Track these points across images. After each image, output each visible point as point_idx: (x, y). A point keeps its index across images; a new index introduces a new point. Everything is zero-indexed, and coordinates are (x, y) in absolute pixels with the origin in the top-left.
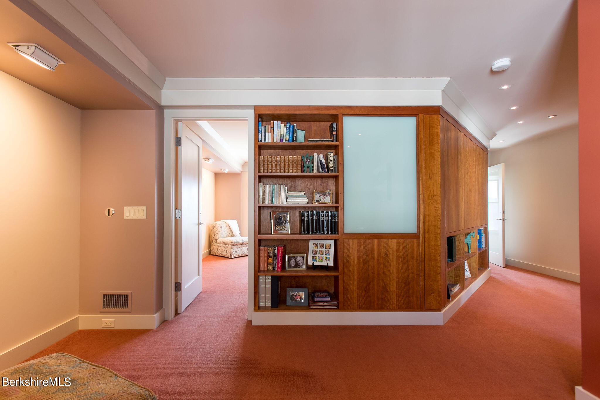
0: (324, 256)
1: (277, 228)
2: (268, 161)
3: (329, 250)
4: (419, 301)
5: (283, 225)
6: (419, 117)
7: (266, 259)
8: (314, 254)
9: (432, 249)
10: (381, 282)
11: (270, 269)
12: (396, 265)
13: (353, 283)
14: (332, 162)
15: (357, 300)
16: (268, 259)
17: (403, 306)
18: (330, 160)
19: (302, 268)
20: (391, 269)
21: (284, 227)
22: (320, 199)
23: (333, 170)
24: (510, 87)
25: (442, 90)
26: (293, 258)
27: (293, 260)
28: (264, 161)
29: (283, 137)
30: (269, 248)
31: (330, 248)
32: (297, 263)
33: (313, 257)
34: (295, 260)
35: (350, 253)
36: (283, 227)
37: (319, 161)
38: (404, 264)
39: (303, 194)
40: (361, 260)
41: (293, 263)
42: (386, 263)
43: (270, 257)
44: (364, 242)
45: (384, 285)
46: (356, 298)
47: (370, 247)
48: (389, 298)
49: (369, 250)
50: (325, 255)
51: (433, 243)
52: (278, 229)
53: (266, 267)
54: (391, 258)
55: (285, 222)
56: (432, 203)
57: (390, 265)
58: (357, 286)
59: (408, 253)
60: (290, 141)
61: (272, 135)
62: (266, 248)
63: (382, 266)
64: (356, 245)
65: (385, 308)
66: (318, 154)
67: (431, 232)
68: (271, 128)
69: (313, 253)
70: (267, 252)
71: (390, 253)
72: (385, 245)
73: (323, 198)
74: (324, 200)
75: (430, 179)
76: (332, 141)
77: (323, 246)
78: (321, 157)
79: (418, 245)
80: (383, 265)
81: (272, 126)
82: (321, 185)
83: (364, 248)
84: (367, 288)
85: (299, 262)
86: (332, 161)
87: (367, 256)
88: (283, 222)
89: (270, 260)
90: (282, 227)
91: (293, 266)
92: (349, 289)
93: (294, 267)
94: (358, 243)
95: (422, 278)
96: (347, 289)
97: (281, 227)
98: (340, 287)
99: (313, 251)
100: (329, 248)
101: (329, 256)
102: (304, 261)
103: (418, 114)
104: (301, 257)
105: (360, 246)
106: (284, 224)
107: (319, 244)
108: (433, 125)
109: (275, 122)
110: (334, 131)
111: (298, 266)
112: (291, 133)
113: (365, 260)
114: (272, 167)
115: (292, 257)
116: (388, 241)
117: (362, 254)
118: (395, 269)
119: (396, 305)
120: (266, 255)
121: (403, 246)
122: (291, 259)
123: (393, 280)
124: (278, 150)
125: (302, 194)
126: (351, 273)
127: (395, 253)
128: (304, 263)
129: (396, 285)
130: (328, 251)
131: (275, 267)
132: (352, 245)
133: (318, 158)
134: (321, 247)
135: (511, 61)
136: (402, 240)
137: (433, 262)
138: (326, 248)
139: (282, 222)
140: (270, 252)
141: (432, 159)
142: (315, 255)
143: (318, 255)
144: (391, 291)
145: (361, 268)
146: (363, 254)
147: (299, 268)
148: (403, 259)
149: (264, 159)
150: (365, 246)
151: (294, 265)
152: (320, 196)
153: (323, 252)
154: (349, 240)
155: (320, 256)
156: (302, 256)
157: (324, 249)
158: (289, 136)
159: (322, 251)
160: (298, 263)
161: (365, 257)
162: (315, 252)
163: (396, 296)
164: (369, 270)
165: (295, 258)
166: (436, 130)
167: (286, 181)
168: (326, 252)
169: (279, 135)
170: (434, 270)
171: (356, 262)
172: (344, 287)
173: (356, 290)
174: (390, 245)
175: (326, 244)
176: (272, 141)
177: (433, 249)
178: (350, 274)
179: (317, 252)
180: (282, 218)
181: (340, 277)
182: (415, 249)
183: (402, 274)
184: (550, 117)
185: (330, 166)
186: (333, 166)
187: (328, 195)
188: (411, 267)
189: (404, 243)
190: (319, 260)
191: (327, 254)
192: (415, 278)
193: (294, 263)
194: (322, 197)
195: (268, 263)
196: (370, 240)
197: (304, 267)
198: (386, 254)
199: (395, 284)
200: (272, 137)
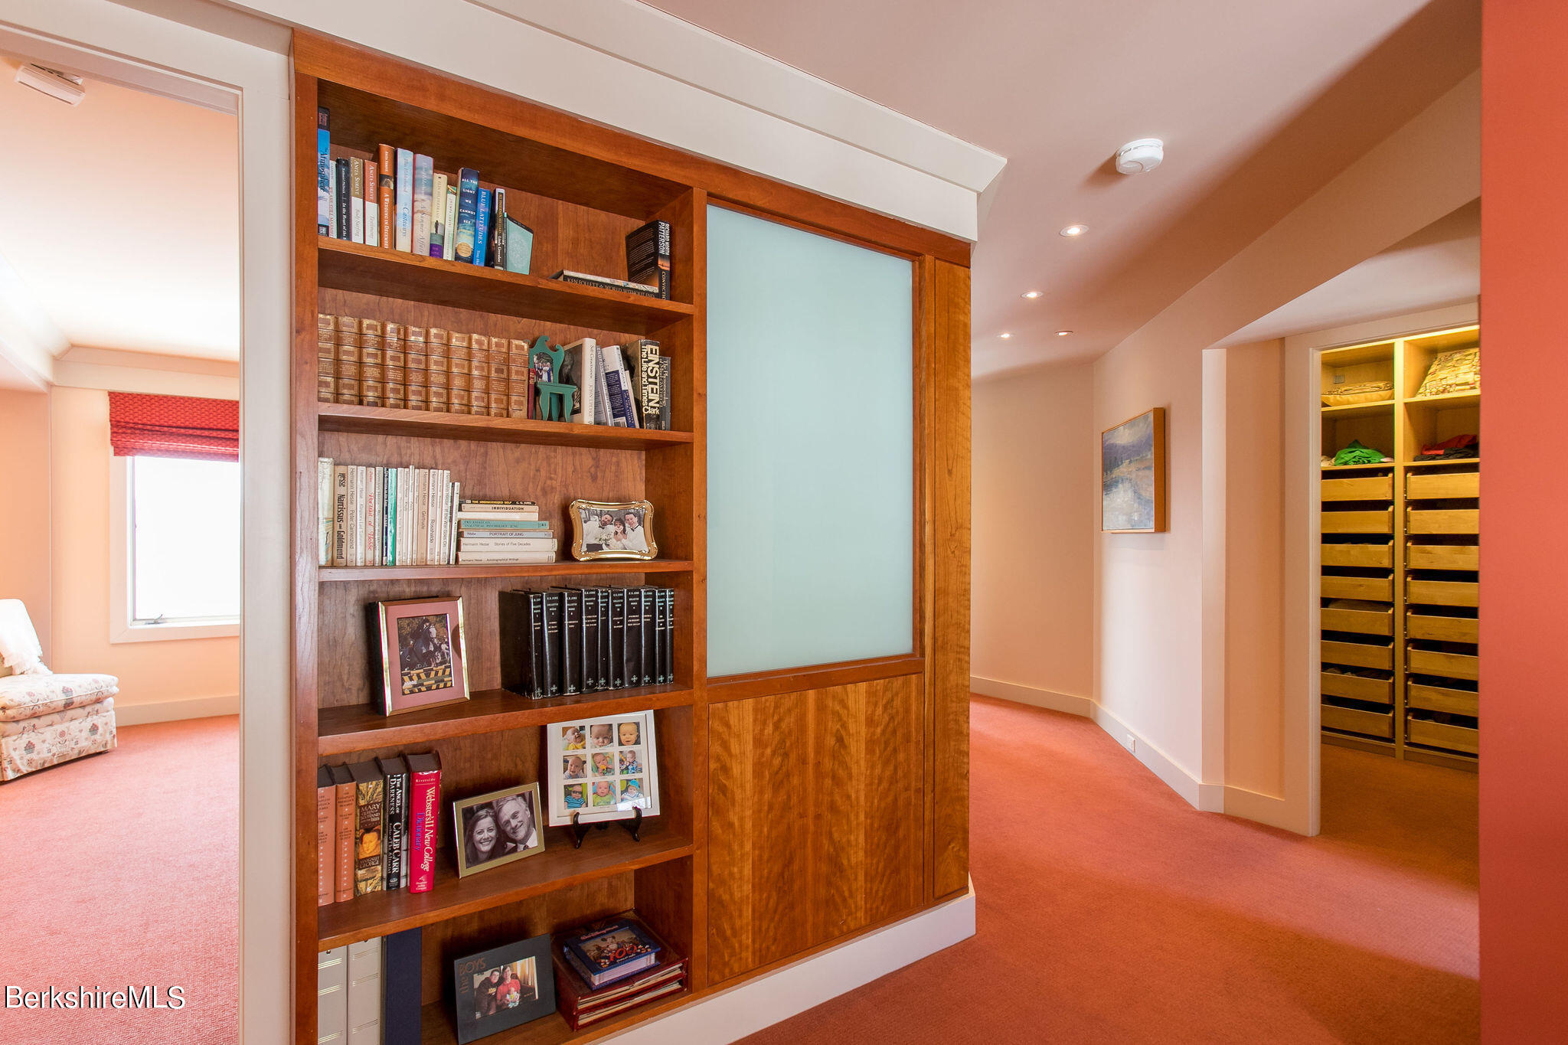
0: (617, 778)
1: (411, 679)
2: (360, 345)
3: (635, 748)
4: (921, 879)
5: (437, 665)
6: (921, 264)
7: (346, 845)
8: (574, 776)
9: (952, 701)
10: (826, 842)
11: (369, 890)
12: (867, 770)
13: (741, 872)
14: (656, 384)
15: (754, 934)
16: (359, 841)
17: (882, 908)
18: (649, 377)
19: (526, 847)
20: (853, 791)
21: (440, 674)
22: (604, 537)
23: (658, 416)
24: (1086, 231)
25: (979, 195)
26: (482, 813)
27: (485, 823)
28: (338, 344)
29: (443, 238)
30: (363, 786)
31: (637, 742)
32: (504, 832)
33: (568, 791)
34: (496, 818)
35: (730, 755)
36: (437, 673)
37: (602, 374)
38: (886, 763)
39: (535, 517)
40: (768, 776)
41: (486, 835)
42: (840, 771)
43: (368, 831)
44: (776, 707)
45: (832, 850)
46: (750, 928)
47: (792, 720)
48: (846, 894)
49: (790, 732)
50: (622, 771)
51: (953, 678)
52: (414, 686)
53: (346, 882)
54: (853, 750)
55: (444, 646)
56: (953, 552)
57: (850, 777)
58: (754, 879)
59: (896, 723)
60: (479, 262)
61: (386, 215)
62: (348, 788)
63: (828, 782)
64: (751, 720)
65: (836, 933)
66: (601, 344)
67: (949, 647)
68: (380, 178)
69: (565, 770)
70: (353, 807)
71: (851, 732)
72: (838, 708)
73: (616, 533)
74: (624, 541)
75: (950, 472)
76: (658, 296)
77: (606, 735)
78: (613, 357)
79: (921, 692)
80: (830, 782)
81: (386, 169)
82: (594, 478)
83: (777, 726)
84: (783, 878)
85: (514, 823)
86: (657, 381)
87: (786, 755)
88: (438, 648)
89: (371, 844)
90: (433, 673)
91: (486, 848)
92: (726, 897)
93: (493, 854)
94: (756, 710)
95: (928, 798)
96: (721, 902)
97: (428, 675)
98: (695, 900)
99: (566, 762)
100: (633, 738)
101: (637, 776)
102: (532, 812)
103: (919, 255)
104: (520, 799)
105: (764, 723)
106: (443, 655)
107: (587, 729)
108: (956, 300)
109: (405, 156)
110: (663, 256)
111: (511, 845)
112: (483, 228)
113: (777, 773)
114: (383, 381)
115: (482, 807)
116: (846, 689)
117: (769, 751)
118: (862, 786)
119: (866, 912)
120: (348, 824)
121: (884, 701)
122: (479, 818)
123: (858, 824)
124: (400, 301)
125: (530, 514)
126: (734, 835)
127: (863, 730)
128: (532, 822)
129: (866, 840)
130: (629, 755)
131: (398, 875)
132: (736, 721)
133: (600, 360)
134: (601, 740)
135: (1164, 149)
136: (882, 681)
137: (952, 743)
138: (621, 744)
139: (432, 648)
140: (367, 805)
141: (954, 410)
142: (577, 776)
143: (590, 779)
144: (851, 867)
145: (766, 808)
146: (774, 753)
147: (514, 850)
148: (883, 746)
149: (337, 330)
150: (780, 720)
151: (493, 842)
152: (603, 525)
153: (612, 760)
154: (726, 706)
155: (599, 779)
156: (522, 795)
157: (614, 749)
158: (475, 236)
159: (605, 757)
160: (509, 828)
161: (777, 761)
162: (576, 767)
163: (866, 881)
164: (790, 808)
165: (493, 809)
166: (961, 318)
167: (438, 450)
168: (621, 761)
169: (426, 226)
170: (955, 765)
171: (749, 786)
172: (710, 895)
173: (751, 895)
174: (851, 703)
175: (619, 725)
176: (386, 245)
177: (955, 699)
178: (731, 836)
179: (585, 762)
180: (433, 630)
181: (696, 860)
182: (914, 708)
183: (880, 799)
184: (1061, 334)
185: (650, 401)
186: (658, 403)
187: (636, 520)
188: (903, 771)
189: (886, 690)
190: (599, 799)
191: (627, 768)
192: (913, 803)
193: (493, 834)
194: (611, 528)
195: (360, 863)
196: (794, 696)
197: (534, 842)
198: (840, 740)
199: (862, 838)
200: (387, 225)
